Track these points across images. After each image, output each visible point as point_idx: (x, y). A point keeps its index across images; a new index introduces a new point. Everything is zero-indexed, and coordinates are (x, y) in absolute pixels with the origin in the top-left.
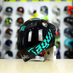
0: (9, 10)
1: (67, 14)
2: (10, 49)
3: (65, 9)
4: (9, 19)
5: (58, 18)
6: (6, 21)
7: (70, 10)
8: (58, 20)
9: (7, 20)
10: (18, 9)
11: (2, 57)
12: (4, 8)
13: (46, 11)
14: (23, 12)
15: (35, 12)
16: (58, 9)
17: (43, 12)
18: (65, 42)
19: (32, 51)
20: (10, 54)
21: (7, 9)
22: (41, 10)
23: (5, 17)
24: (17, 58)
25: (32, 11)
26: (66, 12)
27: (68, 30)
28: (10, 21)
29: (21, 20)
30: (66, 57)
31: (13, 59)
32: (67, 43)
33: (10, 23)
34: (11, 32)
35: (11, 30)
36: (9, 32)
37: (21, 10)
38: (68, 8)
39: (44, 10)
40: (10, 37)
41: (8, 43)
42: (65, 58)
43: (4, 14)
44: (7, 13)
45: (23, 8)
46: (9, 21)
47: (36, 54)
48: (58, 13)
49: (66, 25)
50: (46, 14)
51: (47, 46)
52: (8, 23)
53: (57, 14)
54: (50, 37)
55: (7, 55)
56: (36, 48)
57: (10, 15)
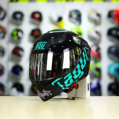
0: (17, 17)
1: (112, 22)
2: (19, 79)
3: (110, 15)
4: (18, 30)
5: (98, 29)
6: (12, 35)
7: (117, 16)
8: (97, 32)
9: (15, 33)
10: (33, 15)
11: (6, 93)
12: (10, 13)
13: (79, 18)
14: (40, 19)
15: (60, 19)
16: (98, 15)
17: (74, 20)
18: (109, 68)
19: (58, 83)
20: (19, 88)
21: (15, 15)
22: (70, 16)
23: (11, 28)
24: (30, 95)
25: (56, 18)
26: (111, 19)
27: (113, 49)
28: (20, 34)
29: (37, 33)
30: (111, 93)
31: (25, 96)
32: (112, 71)
33: (19, 38)
34: (21, 53)
35: (22, 50)
36: (17, 52)
37: (37, 17)
38: (114, 14)
39: (75, 16)
40: (19, 61)
41: (17, 70)
42: (110, 95)
43: (10, 22)
44: (14, 21)
45: (40, 14)
46: (17, 34)
47: (64, 88)
48: (98, 21)
49: (111, 40)
50: (78, 23)
51: (80, 74)
52: (15, 38)
53: (96, 23)
54: (85, 60)
55: (14, 90)
56: (65, 78)
57: (19, 25)
